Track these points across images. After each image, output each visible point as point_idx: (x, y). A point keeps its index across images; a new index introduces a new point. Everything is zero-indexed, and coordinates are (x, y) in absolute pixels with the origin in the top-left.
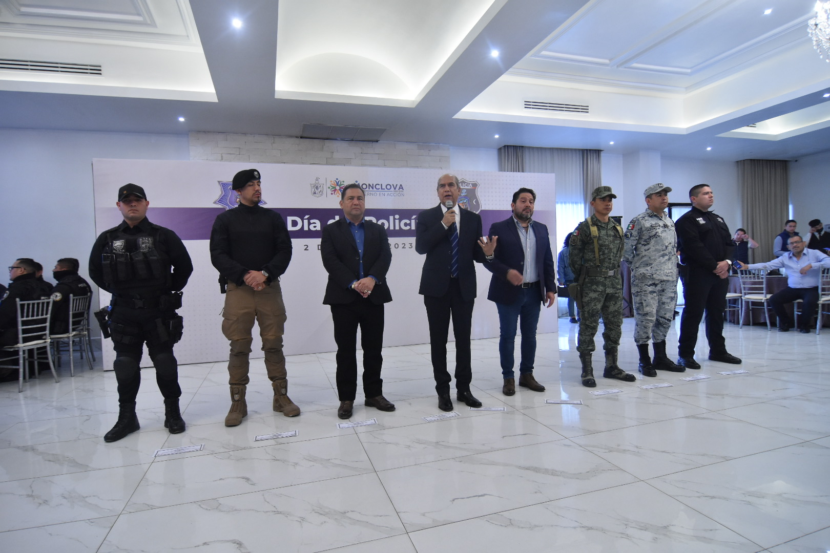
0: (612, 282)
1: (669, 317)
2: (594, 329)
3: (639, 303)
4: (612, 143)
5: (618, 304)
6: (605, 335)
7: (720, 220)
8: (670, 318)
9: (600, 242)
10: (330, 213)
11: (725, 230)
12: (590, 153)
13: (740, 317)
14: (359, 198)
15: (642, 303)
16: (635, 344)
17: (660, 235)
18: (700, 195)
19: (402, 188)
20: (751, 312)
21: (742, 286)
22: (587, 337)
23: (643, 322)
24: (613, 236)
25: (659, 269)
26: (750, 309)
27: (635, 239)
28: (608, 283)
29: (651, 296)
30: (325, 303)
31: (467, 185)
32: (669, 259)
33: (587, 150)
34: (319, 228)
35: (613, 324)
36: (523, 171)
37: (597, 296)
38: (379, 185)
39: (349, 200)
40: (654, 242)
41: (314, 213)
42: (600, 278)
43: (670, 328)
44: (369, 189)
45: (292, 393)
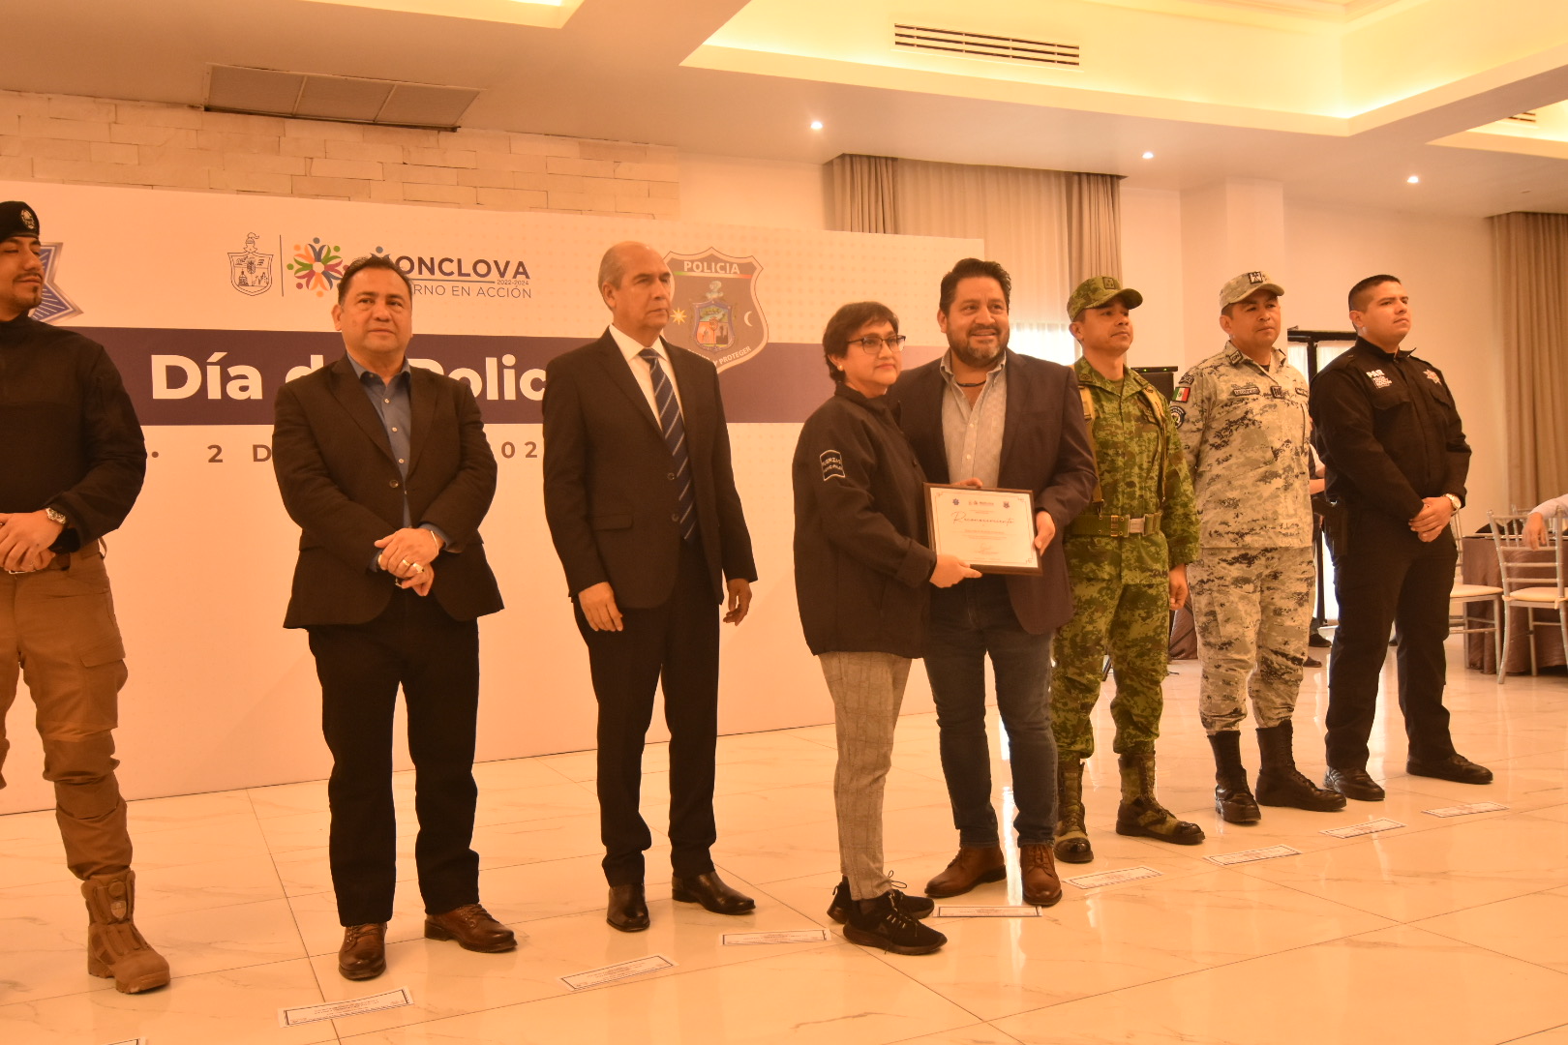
0: (1139, 552)
1: (1296, 651)
2: (1091, 691)
3: (1207, 614)
4: (1148, 156)
5: (1155, 617)
6: (1120, 712)
7: (1431, 375)
8: (1299, 656)
9: (1102, 434)
10: (299, 345)
11: (1443, 404)
12: (1089, 183)
13: (1498, 652)
14: (391, 300)
15: (1213, 613)
16: (1203, 732)
17: (1257, 418)
18: (1371, 306)
19: (525, 273)
20: (1532, 637)
21: (1503, 565)
22: (1071, 716)
23: (1218, 667)
24: (1138, 419)
25: (1259, 517)
26: (1531, 628)
27: (1194, 428)
28: (1129, 554)
29: (1238, 590)
30: (290, 623)
31: (723, 268)
32: (1287, 487)
33: (1079, 174)
34: (256, 392)
35: (1139, 675)
36: (896, 231)
37: (1096, 595)
38: (451, 261)
39: (362, 305)
40: (1239, 440)
41: (241, 346)
42: (1104, 541)
43: (1302, 684)
44: (420, 272)
45: (148, 917)
